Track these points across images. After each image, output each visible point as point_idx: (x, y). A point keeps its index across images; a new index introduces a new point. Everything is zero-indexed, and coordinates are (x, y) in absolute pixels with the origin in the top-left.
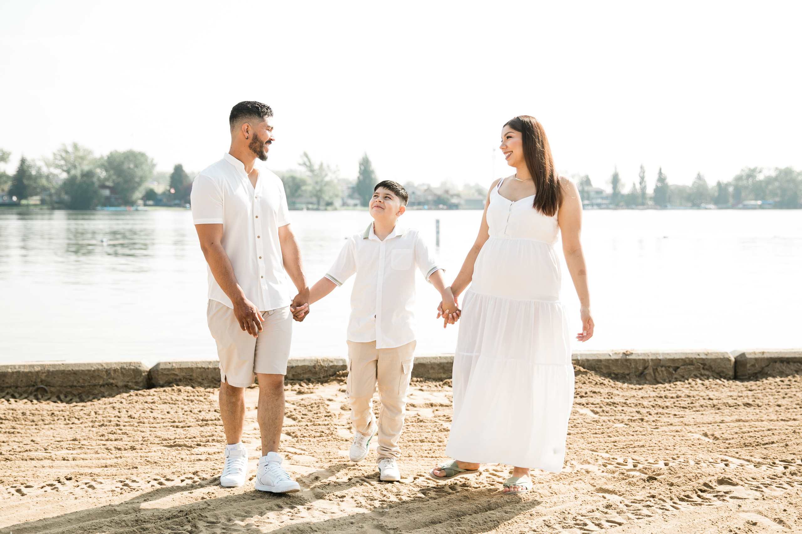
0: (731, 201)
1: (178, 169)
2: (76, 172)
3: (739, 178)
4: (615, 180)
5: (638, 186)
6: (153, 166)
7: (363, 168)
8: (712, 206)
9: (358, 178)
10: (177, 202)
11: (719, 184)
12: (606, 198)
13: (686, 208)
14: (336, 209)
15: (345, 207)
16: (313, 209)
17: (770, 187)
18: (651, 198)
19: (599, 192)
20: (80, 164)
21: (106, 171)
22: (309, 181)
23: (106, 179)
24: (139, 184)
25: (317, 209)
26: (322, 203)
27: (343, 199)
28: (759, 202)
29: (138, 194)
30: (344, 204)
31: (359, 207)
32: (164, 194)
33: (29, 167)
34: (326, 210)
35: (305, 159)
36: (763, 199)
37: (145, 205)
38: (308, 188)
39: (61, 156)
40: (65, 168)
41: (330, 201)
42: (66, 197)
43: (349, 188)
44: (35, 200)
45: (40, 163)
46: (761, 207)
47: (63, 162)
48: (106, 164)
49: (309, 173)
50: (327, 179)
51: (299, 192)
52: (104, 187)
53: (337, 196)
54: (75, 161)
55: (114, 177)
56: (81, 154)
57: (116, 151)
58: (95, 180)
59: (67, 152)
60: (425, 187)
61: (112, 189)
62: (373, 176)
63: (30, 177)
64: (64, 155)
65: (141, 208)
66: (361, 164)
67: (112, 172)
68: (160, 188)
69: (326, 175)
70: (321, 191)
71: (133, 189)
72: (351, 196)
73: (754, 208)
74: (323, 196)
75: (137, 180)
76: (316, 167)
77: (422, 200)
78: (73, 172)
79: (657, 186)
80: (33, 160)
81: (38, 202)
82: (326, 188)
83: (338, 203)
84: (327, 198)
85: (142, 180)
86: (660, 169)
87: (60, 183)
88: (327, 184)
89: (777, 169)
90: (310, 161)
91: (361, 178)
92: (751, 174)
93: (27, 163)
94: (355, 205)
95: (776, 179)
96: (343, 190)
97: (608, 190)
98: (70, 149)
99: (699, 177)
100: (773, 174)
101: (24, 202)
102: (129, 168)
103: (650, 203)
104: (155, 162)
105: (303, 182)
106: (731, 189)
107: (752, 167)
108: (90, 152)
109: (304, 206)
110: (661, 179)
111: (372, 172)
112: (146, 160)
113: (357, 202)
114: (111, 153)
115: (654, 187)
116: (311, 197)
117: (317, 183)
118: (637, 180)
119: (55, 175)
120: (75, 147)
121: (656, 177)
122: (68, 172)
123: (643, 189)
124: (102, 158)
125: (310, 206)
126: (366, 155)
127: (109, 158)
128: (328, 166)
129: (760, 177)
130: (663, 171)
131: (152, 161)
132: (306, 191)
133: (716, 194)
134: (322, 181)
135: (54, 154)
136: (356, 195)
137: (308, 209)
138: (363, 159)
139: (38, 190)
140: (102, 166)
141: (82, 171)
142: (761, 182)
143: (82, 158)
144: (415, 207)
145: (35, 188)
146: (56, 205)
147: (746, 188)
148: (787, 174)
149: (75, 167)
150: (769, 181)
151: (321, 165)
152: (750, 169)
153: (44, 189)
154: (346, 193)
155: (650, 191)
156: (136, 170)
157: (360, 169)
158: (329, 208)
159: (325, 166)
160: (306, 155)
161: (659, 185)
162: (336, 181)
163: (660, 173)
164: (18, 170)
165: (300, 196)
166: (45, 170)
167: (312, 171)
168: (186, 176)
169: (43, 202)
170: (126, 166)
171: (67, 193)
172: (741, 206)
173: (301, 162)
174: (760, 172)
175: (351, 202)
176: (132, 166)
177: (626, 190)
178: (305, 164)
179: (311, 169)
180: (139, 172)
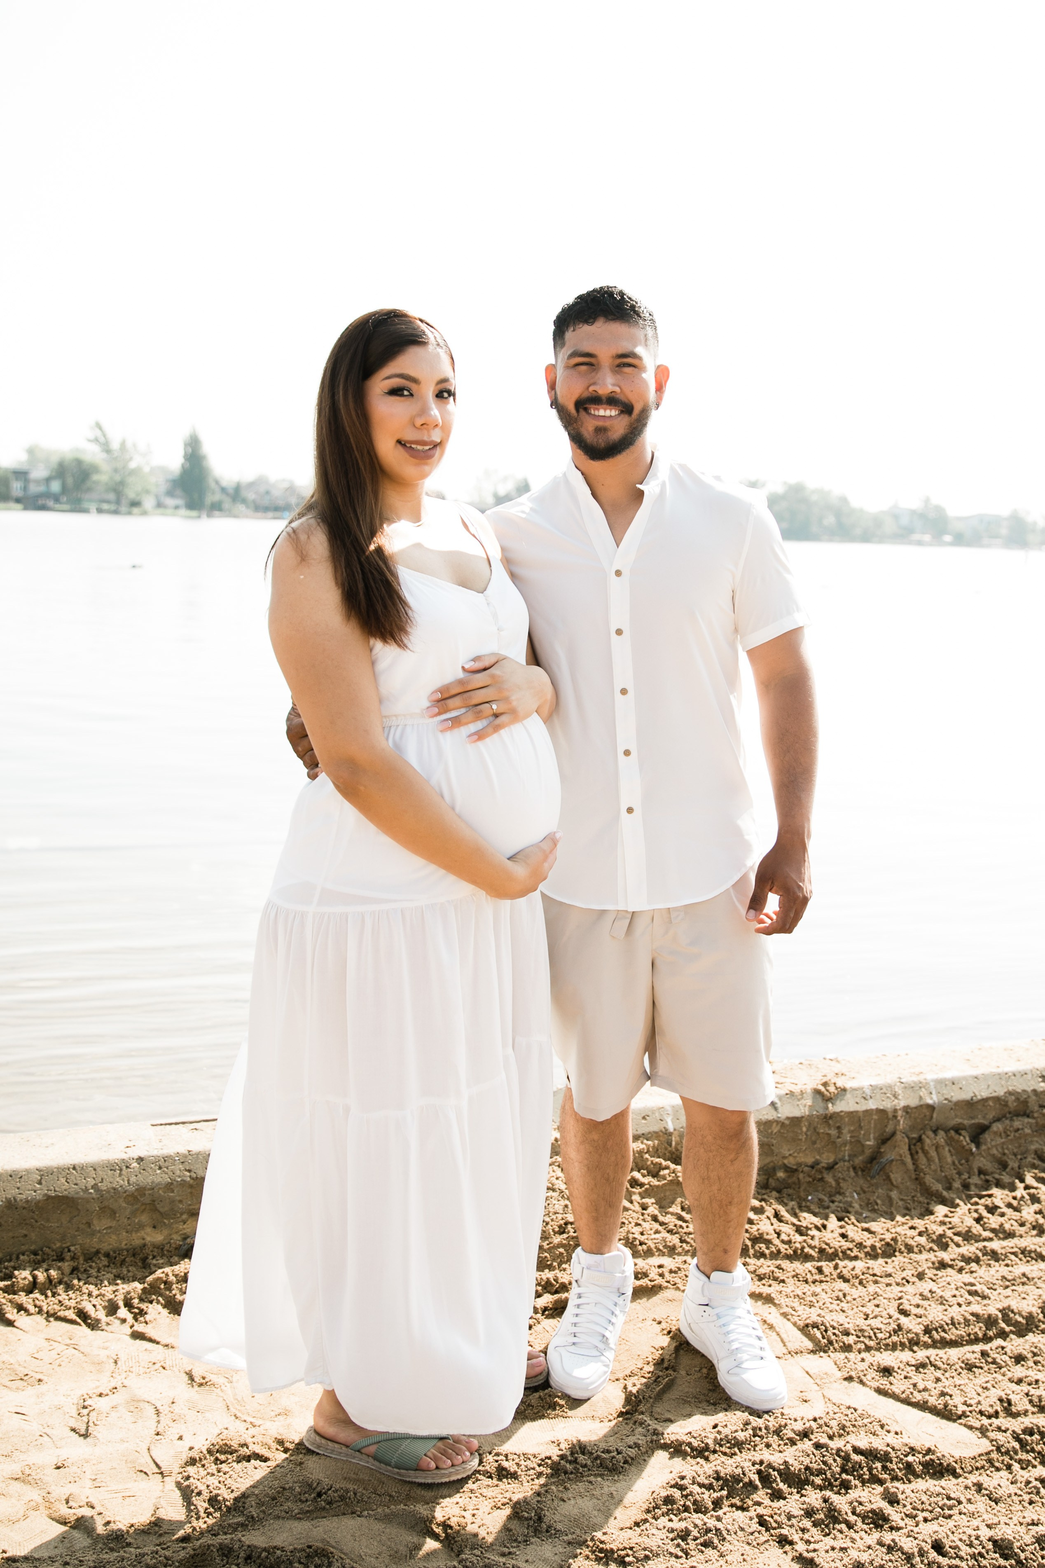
7: (190, 450)
9: (183, 466)
14: (145, 513)
15: (161, 510)
16: (108, 512)
22: (105, 467)
25: (116, 512)
26: (124, 502)
27: (157, 496)
30: (159, 505)
31: (183, 512)
34: (130, 513)
35: (98, 433)
38: (102, 478)
41: (136, 499)
43: (167, 480)
49: (104, 455)
50: (133, 465)
51: (89, 483)
53: (148, 492)
60: (286, 485)
66: (186, 445)
69: (131, 459)
70: (122, 483)
72: (170, 493)
74: (126, 491)
76: (115, 445)
77: (281, 503)
82: (131, 480)
83: (149, 503)
84: (131, 494)
88: (133, 472)
90: (104, 436)
91: (187, 465)
94: (177, 507)
96: (158, 483)
105: (95, 469)
109: (93, 507)
111: (205, 457)
113: (180, 502)
116: (106, 491)
117: (116, 470)
125: (105, 506)
126: (194, 431)
128: (134, 445)
132: (97, 483)
134: (124, 468)
136: (179, 492)
137: (100, 511)
138: (191, 437)
144: (270, 514)
151: (125, 443)
154: (163, 488)
157: (186, 451)
158: (135, 510)
159: (129, 444)
160: (98, 426)
162: (147, 469)
165: (89, 490)
167: (108, 451)
173: (92, 437)
175: (170, 502)
178: (96, 440)
179: (106, 448)
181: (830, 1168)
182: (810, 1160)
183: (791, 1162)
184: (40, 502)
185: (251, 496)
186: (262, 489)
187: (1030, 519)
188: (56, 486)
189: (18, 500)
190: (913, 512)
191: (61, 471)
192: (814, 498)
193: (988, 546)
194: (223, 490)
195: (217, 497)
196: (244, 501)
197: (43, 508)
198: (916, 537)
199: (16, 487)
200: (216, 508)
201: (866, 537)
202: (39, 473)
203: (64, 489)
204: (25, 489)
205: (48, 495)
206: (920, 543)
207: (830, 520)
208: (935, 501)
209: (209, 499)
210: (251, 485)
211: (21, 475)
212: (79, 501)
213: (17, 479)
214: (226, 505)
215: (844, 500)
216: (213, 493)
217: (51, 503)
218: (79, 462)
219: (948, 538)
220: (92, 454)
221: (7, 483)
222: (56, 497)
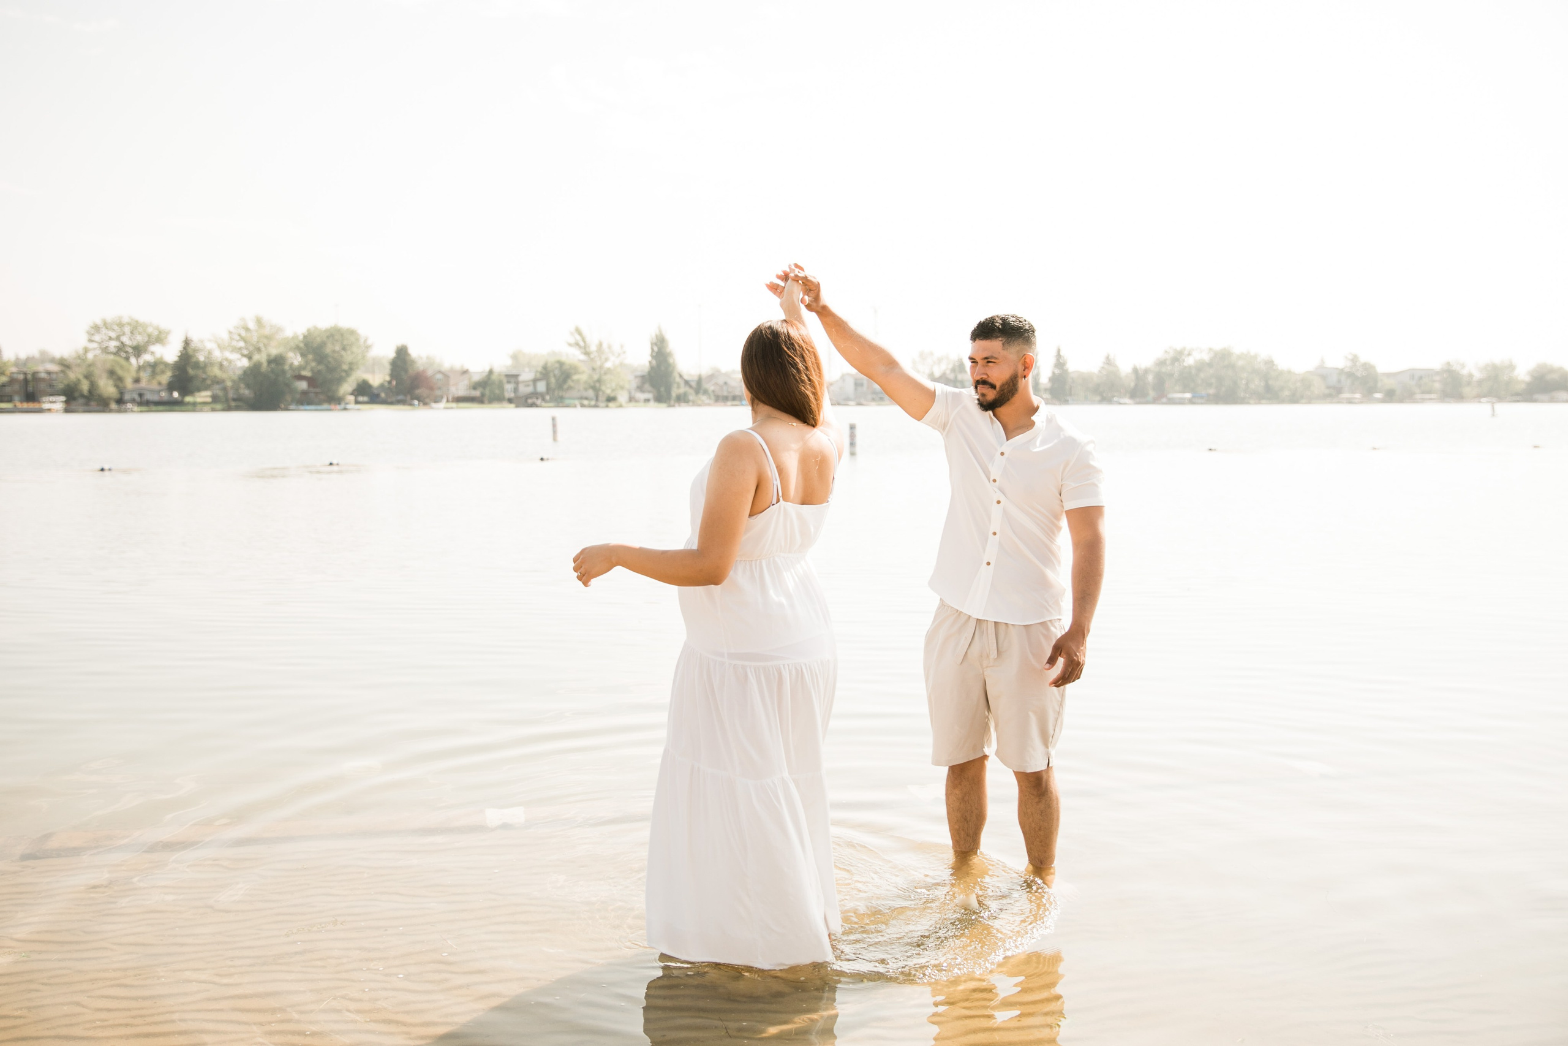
0: (1152, 394)
1: (402, 353)
2: (261, 358)
3: (1161, 363)
6: (368, 347)
7: (656, 349)
8: (1127, 400)
9: (650, 363)
10: (400, 397)
11: (1135, 371)
13: (1093, 402)
14: (621, 406)
15: (633, 404)
16: (590, 406)
17: (1202, 375)
18: (1046, 390)
20: (265, 346)
21: (303, 355)
22: (583, 367)
23: (301, 368)
24: (348, 373)
25: (596, 406)
26: (602, 398)
27: (630, 393)
28: (1188, 395)
29: (346, 388)
30: (631, 399)
31: (652, 403)
32: (382, 386)
33: (196, 350)
34: (607, 406)
35: (578, 338)
36: (1192, 391)
37: (357, 402)
38: (582, 377)
39: (240, 335)
40: (246, 352)
41: (612, 395)
42: (246, 392)
43: (636, 377)
44: (204, 396)
45: (210, 346)
46: (1191, 402)
47: (242, 344)
48: (302, 345)
49: (583, 357)
50: (608, 365)
51: (570, 383)
52: (300, 378)
53: (622, 388)
54: (258, 342)
55: (313, 364)
56: (267, 331)
57: (316, 328)
58: (287, 367)
59: (247, 329)
61: (311, 381)
62: (671, 361)
63: (197, 365)
64: (243, 333)
65: (352, 406)
66: (653, 344)
67: (310, 357)
68: (378, 378)
69: (607, 360)
70: (599, 381)
71: (340, 380)
72: (640, 389)
73: (1181, 402)
74: (603, 388)
75: (345, 367)
76: (593, 348)
78: (256, 357)
79: (1053, 373)
80: (202, 341)
81: (209, 400)
82: (605, 378)
83: (623, 397)
84: (608, 391)
85: (352, 368)
86: (1059, 351)
87: (239, 372)
88: (608, 371)
89: (1210, 349)
90: (584, 340)
91: (654, 362)
92: (1177, 357)
93: (193, 345)
94: (647, 400)
95: (1210, 365)
96: (631, 382)
98: (252, 325)
99: (1108, 361)
100: (1206, 357)
101: (188, 399)
102: (334, 351)
104: (369, 342)
105: (575, 369)
106: (1150, 378)
107: (1179, 348)
108: (279, 330)
109: (577, 402)
110: (1060, 363)
111: (670, 354)
112: (357, 340)
113: (649, 396)
114: (308, 330)
115: (1050, 374)
116: (586, 389)
117: (594, 370)
119: (230, 362)
120: (259, 322)
121: (1052, 361)
122: (250, 358)
124: (295, 337)
125: (586, 402)
126: (660, 331)
127: (305, 337)
128: (610, 347)
129: (1190, 361)
130: (1061, 353)
131: (366, 341)
132: (578, 381)
133: (1132, 384)
134: (601, 367)
135: (230, 333)
136: (647, 386)
137: (583, 406)
138: (657, 336)
139: (209, 382)
140: (297, 348)
141: (269, 355)
142: (1190, 367)
143: (269, 338)
144: (729, 403)
145: (204, 380)
146: (233, 404)
147: (1171, 375)
148: (1223, 358)
149: (259, 350)
150: (1201, 366)
151: (601, 344)
152: (1175, 350)
153: (217, 381)
154: (634, 383)
156: (343, 353)
157: (653, 350)
158: (611, 404)
159: (605, 346)
160: (578, 331)
161: (1057, 371)
162: (619, 368)
163: (1059, 355)
164: (179, 354)
165: (570, 388)
166: (217, 355)
167: (587, 353)
168: (413, 362)
169: (215, 399)
170: (328, 349)
171: (248, 386)
172: (1164, 400)
173: (572, 341)
174: (1189, 355)
175: (641, 396)
176: (337, 348)
178: (577, 344)
179: (585, 351)
180: (348, 357)
184: (530, 401)
185: (711, 387)
186: (721, 381)
187: (1465, 372)
188: (541, 387)
189: (510, 401)
190: (1341, 371)
191: (545, 373)
192: (1240, 363)
193: (1423, 400)
194: (687, 383)
195: (683, 389)
196: (706, 392)
197: (532, 405)
198: (1346, 395)
199: (509, 389)
200: (682, 399)
201: (1294, 399)
202: (526, 376)
203: (549, 389)
204: (516, 390)
205: (535, 394)
206: (1350, 401)
207: (1257, 384)
208: (1363, 359)
209: (675, 392)
210: (711, 377)
211: (513, 378)
212: (562, 398)
213: (509, 382)
214: (690, 396)
215: (1270, 363)
216: (679, 387)
217: (539, 402)
218: (561, 364)
219: (1378, 396)
220: (573, 356)
221: (501, 386)
222: (542, 396)
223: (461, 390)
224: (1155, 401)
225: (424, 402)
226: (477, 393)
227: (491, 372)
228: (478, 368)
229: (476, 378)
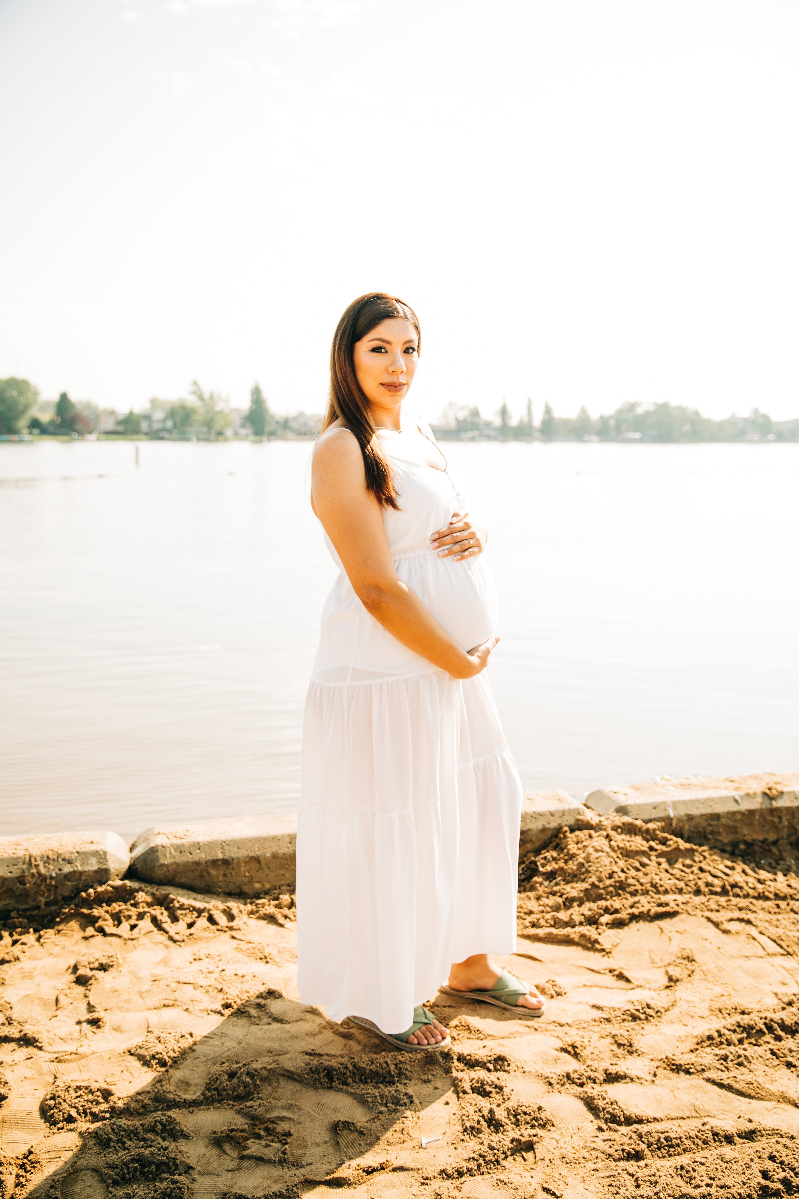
0: (613, 434)
1: (64, 397)
3: (620, 412)
4: (504, 412)
5: (526, 419)
6: (37, 393)
7: (255, 396)
8: (595, 438)
9: (251, 407)
10: (63, 431)
11: (602, 417)
12: (496, 429)
13: (570, 441)
14: (227, 440)
15: (237, 438)
16: (203, 440)
17: (649, 420)
18: (538, 431)
19: (488, 424)
22: (200, 410)
24: (24, 412)
25: (208, 440)
26: (213, 433)
27: (234, 428)
28: (637, 435)
29: (23, 423)
30: (236, 434)
31: (251, 438)
32: (52, 422)
34: (217, 440)
35: (195, 388)
36: (642, 432)
37: (31, 434)
38: (199, 417)
41: (221, 431)
43: (241, 417)
46: (641, 441)
49: (200, 402)
50: (218, 408)
51: (190, 421)
53: (227, 425)
62: (266, 406)
65: (26, 437)
66: (252, 394)
68: (46, 417)
69: (217, 404)
70: (212, 420)
71: (18, 417)
73: (634, 441)
74: (214, 425)
75: (21, 408)
76: (206, 396)
82: (217, 418)
83: (229, 433)
84: (217, 427)
85: (26, 407)
88: (218, 413)
89: (655, 403)
90: (199, 388)
91: (254, 407)
92: (632, 407)
94: (247, 435)
95: (654, 413)
96: (235, 419)
97: (497, 421)
99: (583, 411)
100: (651, 408)
102: (12, 396)
103: (537, 435)
104: (38, 390)
105: (194, 411)
106: (612, 423)
107: (632, 400)
109: (193, 437)
110: (548, 411)
111: (264, 401)
112: (31, 387)
113: (250, 432)
115: (541, 419)
116: (202, 426)
117: (208, 412)
118: (524, 412)
121: (543, 410)
123: (530, 420)
125: (202, 437)
126: (257, 384)
128: (219, 395)
129: (640, 411)
130: (549, 404)
131: (36, 389)
133: (599, 426)
134: (213, 410)
136: (248, 425)
137: (199, 439)
138: (255, 388)
142: (640, 415)
147: (627, 420)
148: (663, 408)
150: (647, 414)
151: (212, 394)
152: (630, 403)
154: (238, 422)
155: (537, 422)
156: (19, 397)
157: (252, 398)
158: (221, 438)
159: (215, 394)
160: (195, 383)
161: (546, 417)
162: (227, 411)
163: (547, 406)
165: (191, 425)
167: (202, 399)
168: (72, 405)
170: (8, 394)
172: (621, 439)
173: (191, 390)
174: (640, 406)
175: (243, 431)
176: (15, 393)
177: (514, 422)
178: (194, 393)
179: (201, 397)
180: (22, 400)
181: (775, 843)
182: (761, 837)
183: (748, 838)
184: (161, 435)
185: (295, 425)
186: (303, 421)
188: (169, 424)
189: (146, 434)
190: (746, 420)
191: (172, 413)
192: (676, 412)
194: (277, 423)
195: (273, 427)
196: (291, 429)
197: (162, 439)
198: (748, 437)
199: (144, 426)
200: (272, 435)
201: (712, 439)
202: (158, 415)
203: (175, 426)
205: (164, 430)
206: (751, 441)
207: (687, 427)
208: (763, 411)
209: (268, 428)
210: (295, 418)
211: (147, 417)
212: (184, 433)
213: (145, 420)
214: (279, 432)
215: (697, 413)
216: (270, 425)
217: (166, 435)
218: (183, 407)
219: (771, 437)
220: (192, 401)
221: (138, 423)
222: (170, 431)
223: (108, 424)
224: (615, 440)
225: (81, 433)
226: (121, 428)
227: (131, 413)
228: (123, 410)
229: (121, 417)
